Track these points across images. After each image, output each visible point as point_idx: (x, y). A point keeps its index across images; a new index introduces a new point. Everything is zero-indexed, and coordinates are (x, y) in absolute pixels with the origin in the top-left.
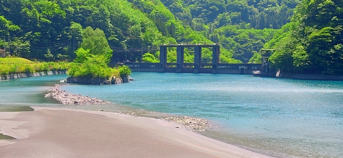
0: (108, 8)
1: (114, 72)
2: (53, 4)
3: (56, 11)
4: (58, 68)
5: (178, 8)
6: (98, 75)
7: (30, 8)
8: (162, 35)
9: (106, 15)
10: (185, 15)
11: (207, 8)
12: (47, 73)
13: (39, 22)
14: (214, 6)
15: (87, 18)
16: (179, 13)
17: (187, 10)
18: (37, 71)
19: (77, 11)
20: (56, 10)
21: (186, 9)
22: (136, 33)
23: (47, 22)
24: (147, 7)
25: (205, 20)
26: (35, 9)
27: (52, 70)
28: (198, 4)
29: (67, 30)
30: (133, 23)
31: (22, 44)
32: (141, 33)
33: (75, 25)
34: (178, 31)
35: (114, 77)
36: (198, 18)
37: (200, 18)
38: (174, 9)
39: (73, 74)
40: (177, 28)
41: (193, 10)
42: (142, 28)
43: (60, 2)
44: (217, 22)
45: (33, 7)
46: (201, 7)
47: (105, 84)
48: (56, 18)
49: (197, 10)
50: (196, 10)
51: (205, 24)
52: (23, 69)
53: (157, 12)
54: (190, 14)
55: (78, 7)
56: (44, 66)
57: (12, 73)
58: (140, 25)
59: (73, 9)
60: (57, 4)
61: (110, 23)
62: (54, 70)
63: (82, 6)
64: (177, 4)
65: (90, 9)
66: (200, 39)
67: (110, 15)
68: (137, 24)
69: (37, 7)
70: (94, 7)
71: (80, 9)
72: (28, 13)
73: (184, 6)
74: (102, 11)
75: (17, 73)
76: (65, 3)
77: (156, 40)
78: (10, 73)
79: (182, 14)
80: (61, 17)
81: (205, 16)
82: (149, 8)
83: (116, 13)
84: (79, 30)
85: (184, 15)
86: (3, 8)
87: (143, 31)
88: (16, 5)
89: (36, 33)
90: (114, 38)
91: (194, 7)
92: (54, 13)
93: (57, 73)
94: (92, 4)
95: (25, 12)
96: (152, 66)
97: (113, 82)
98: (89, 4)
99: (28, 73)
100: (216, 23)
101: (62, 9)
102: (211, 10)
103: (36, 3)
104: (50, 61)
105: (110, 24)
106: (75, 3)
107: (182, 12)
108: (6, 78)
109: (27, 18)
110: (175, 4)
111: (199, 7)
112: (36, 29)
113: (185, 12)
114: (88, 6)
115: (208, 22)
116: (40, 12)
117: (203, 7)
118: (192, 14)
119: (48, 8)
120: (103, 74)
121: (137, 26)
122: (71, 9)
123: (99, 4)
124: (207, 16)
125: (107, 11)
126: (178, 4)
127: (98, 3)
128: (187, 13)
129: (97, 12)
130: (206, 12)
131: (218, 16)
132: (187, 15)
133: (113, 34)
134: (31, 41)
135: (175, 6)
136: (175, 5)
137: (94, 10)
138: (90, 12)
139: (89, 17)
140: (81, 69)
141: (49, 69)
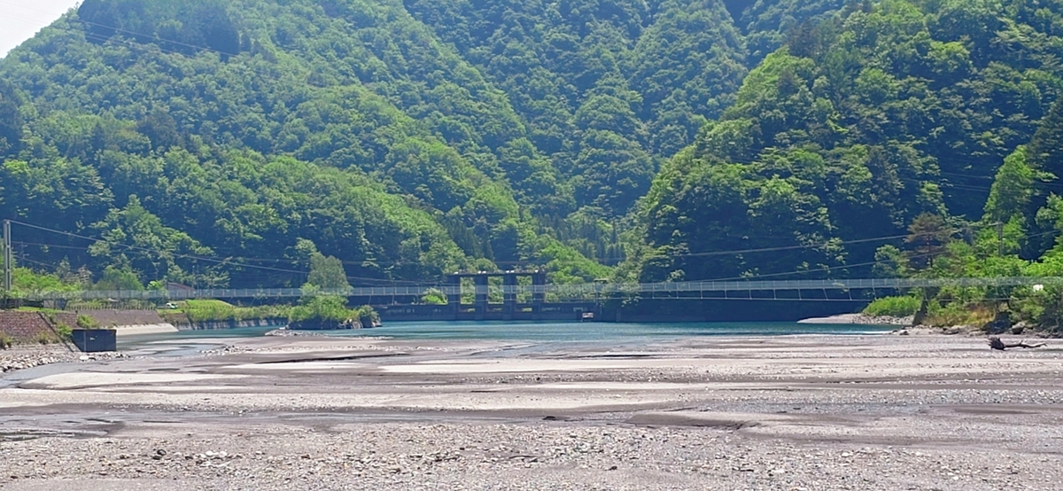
0: (362, 210)
1: (352, 315)
2: (266, 210)
3: (272, 220)
4: (276, 315)
5: (544, 185)
6: (329, 319)
7: (228, 216)
8: (463, 254)
9: (357, 223)
10: (560, 201)
11: (612, 183)
12: (258, 323)
13: (244, 240)
14: (628, 179)
15: (325, 230)
16: (546, 197)
17: (567, 188)
18: (244, 320)
19: (308, 218)
20: (272, 218)
21: (562, 187)
22: (412, 253)
23: (255, 238)
24: (457, 191)
25: (606, 210)
26: (237, 220)
27: (266, 318)
28: (592, 173)
29: (289, 252)
30: (407, 236)
31: (216, 279)
32: (421, 253)
33: (304, 244)
34: (523, 242)
35: (351, 321)
36: (592, 206)
37: (596, 205)
38: (534, 187)
39: (297, 318)
40: (520, 234)
41: (579, 188)
42: (423, 244)
43: (278, 205)
44: (633, 214)
45: (233, 215)
46: (599, 182)
47: (338, 328)
48: (272, 233)
49: (590, 187)
50: (587, 187)
51: (606, 221)
52: (225, 316)
53: (478, 203)
54: (571, 198)
55: (309, 211)
56: (253, 312)
57: (211, 322)
58: (418, 238)
59: (299, 216)
60: (272, 208)
61: (365, 237)
62: (269, 319)
63: (316, 210)
64: (542, 175)
65: (329, 214)
66: (568, 256)
67: (365, 223)
68: (415, 236)
69: (240, 216)
70: (336, 211)
71: (312, 215)
72: (226, 226)
73: (559, 180)
74: (350, 216)
75: (218, 321)
76: (285, 206)
77: (449, 264)
78: (207, 321)
79: (553, 198)
80: (281, 230)
81: (607, 202)
82: (461, 195)
83: (375, 219)
84: (310, 252)
85: (557, 200)
86: (186, 220)
87: (426, 249)
88: (207, 213)
89: (240, 259)
90: (372, 263)
91: (581, 181)
92: (268, 224)
93: (273, 323)
94: (332, 205)
95: (221, 226)
96: (436, 310)
97: (349, 326)
98: (327, 204)
99: (231, 321)
100: (632, 218)
101: (281, 217)
102: (621, 187)
103: (237, 209)
104: (263, 304)
105: (364, 239)
106: (303, 206)
107: (553, 193)
108: (203, 328)
109: (225, 234)
110: (538, 175)
111: (595, 180)
112: (239, 253)
113: (561, 193)
114: (325, 210)
115: (614, 214)
116: (245, 222)
117: (604, 181)
118: (576, 199)
119: (258, 216)
120: (337, 316)
121: (413, 241)
122: (296, 215)
123: (345, 205)
124: (612, 202)
125: (359, 217)
126: (545, 176)
127: (343, 202)
128: (564, 195)
129: (340, 219)
130: (609, 193)
131: (638, 202)
132: (563, 200)
133: (369, 256)
134: (230, 271)
135: (536, 180)
136: (537, 178)
137: (336, 216)
138: (330, 219)
139: (327, 229)
140: (307, 311)
141: (261, 317)
